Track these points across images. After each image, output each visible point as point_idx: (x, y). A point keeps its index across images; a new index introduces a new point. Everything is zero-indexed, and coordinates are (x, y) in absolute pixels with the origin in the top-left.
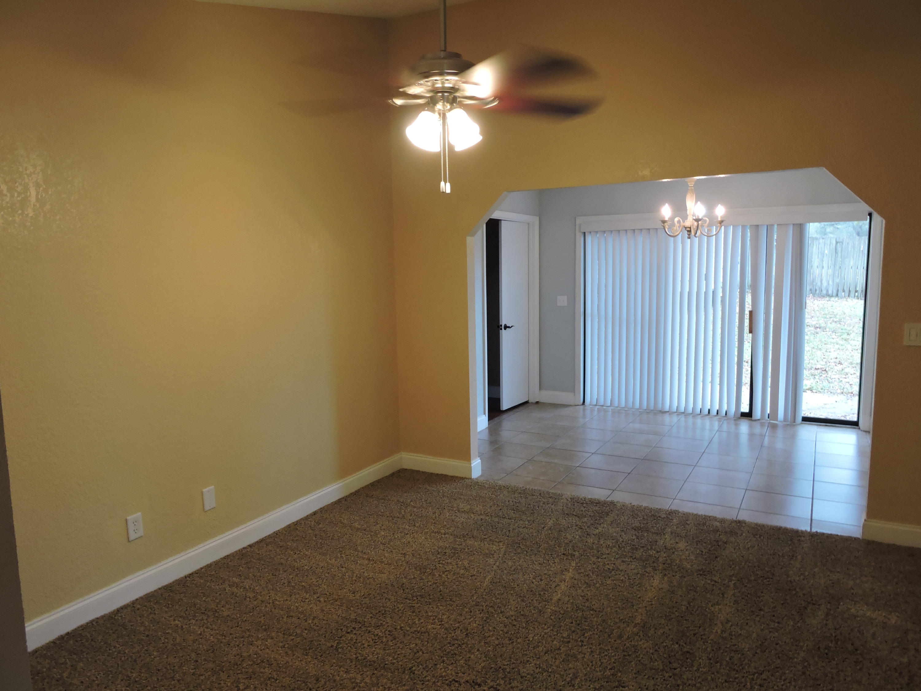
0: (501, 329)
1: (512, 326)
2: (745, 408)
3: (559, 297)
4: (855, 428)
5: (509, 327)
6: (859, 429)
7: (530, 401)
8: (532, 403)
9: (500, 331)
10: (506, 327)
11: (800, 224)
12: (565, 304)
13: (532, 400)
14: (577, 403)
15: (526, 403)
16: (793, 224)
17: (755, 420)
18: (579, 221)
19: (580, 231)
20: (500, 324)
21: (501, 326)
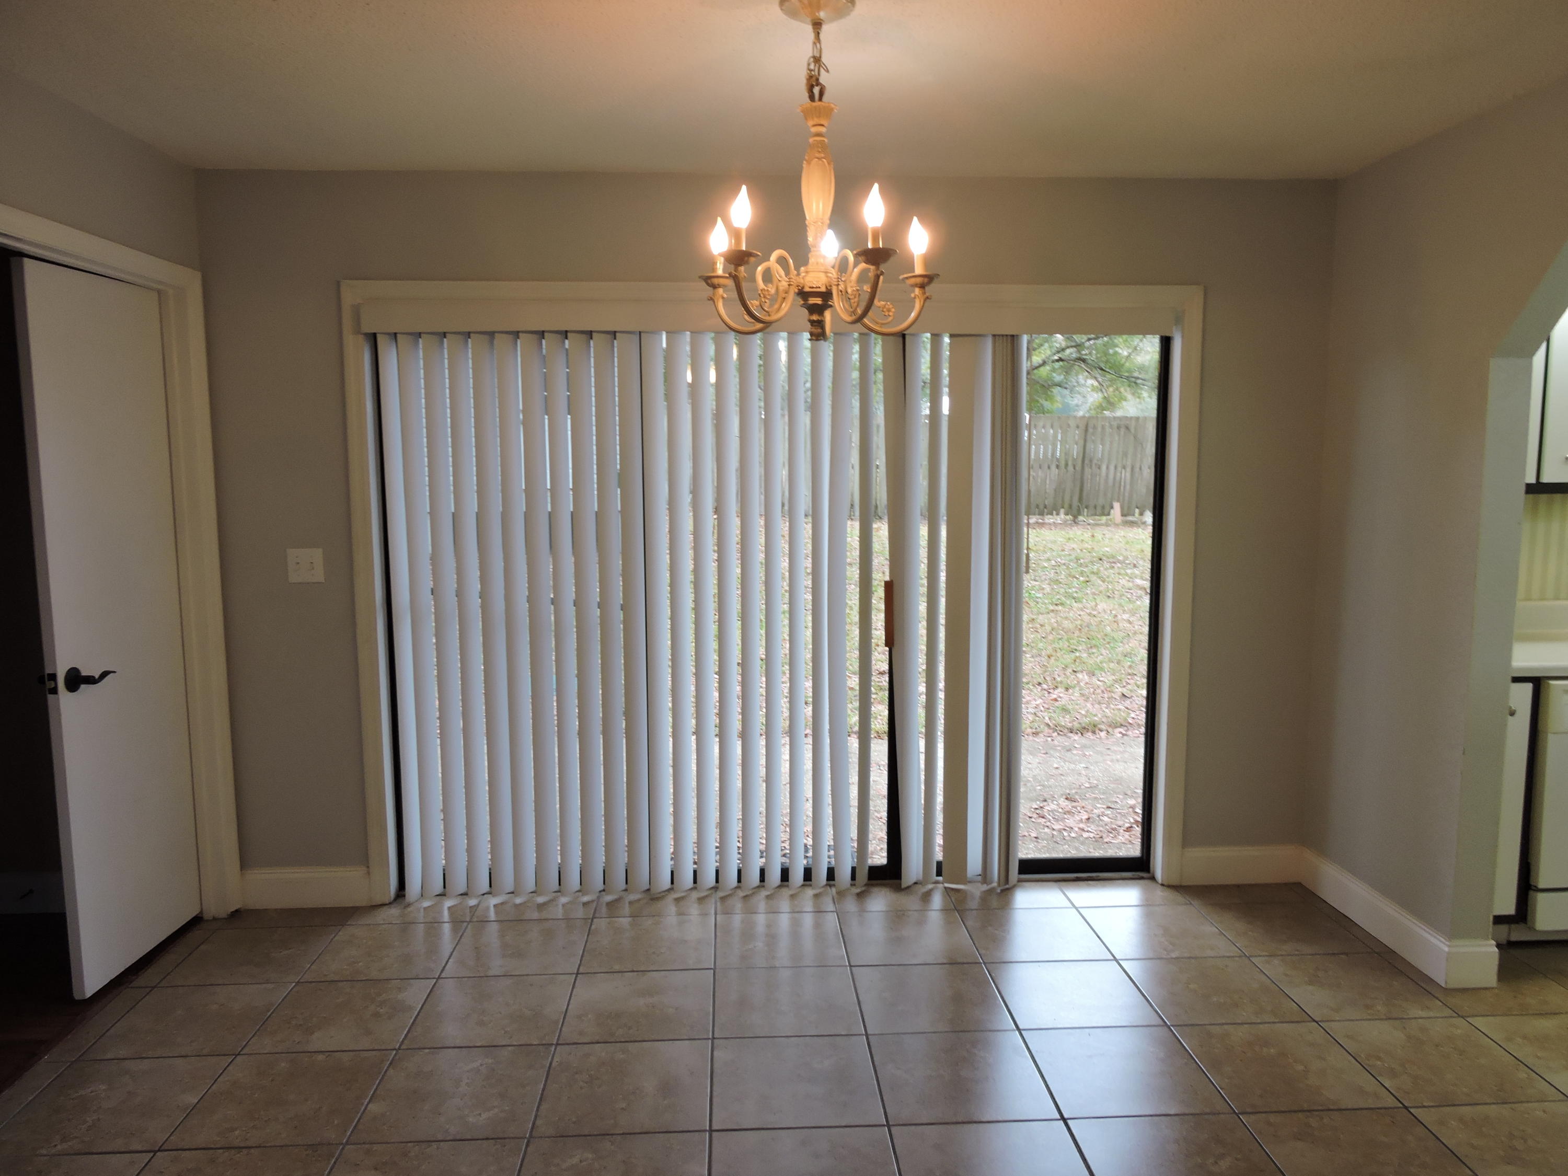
0: (54, 691)
1: (104, 674)
2: (879, 856)
3: (293, 554)
4: (1142, 878)
5: (90, 680)
6: (1153, 878)
7: (206, 916)
8: (215, 919)
9: (51, 697)
10: (75, 680)
11: (1013, 336)
12: (319, 575)
13: (215, 908)
14: (379, 900)
15: (196, 921)
16: (994, 336)
17: (908, 887)
18: (352, 293)
19: (357, 331)
20: (48, 670)
21: (53, 677)
